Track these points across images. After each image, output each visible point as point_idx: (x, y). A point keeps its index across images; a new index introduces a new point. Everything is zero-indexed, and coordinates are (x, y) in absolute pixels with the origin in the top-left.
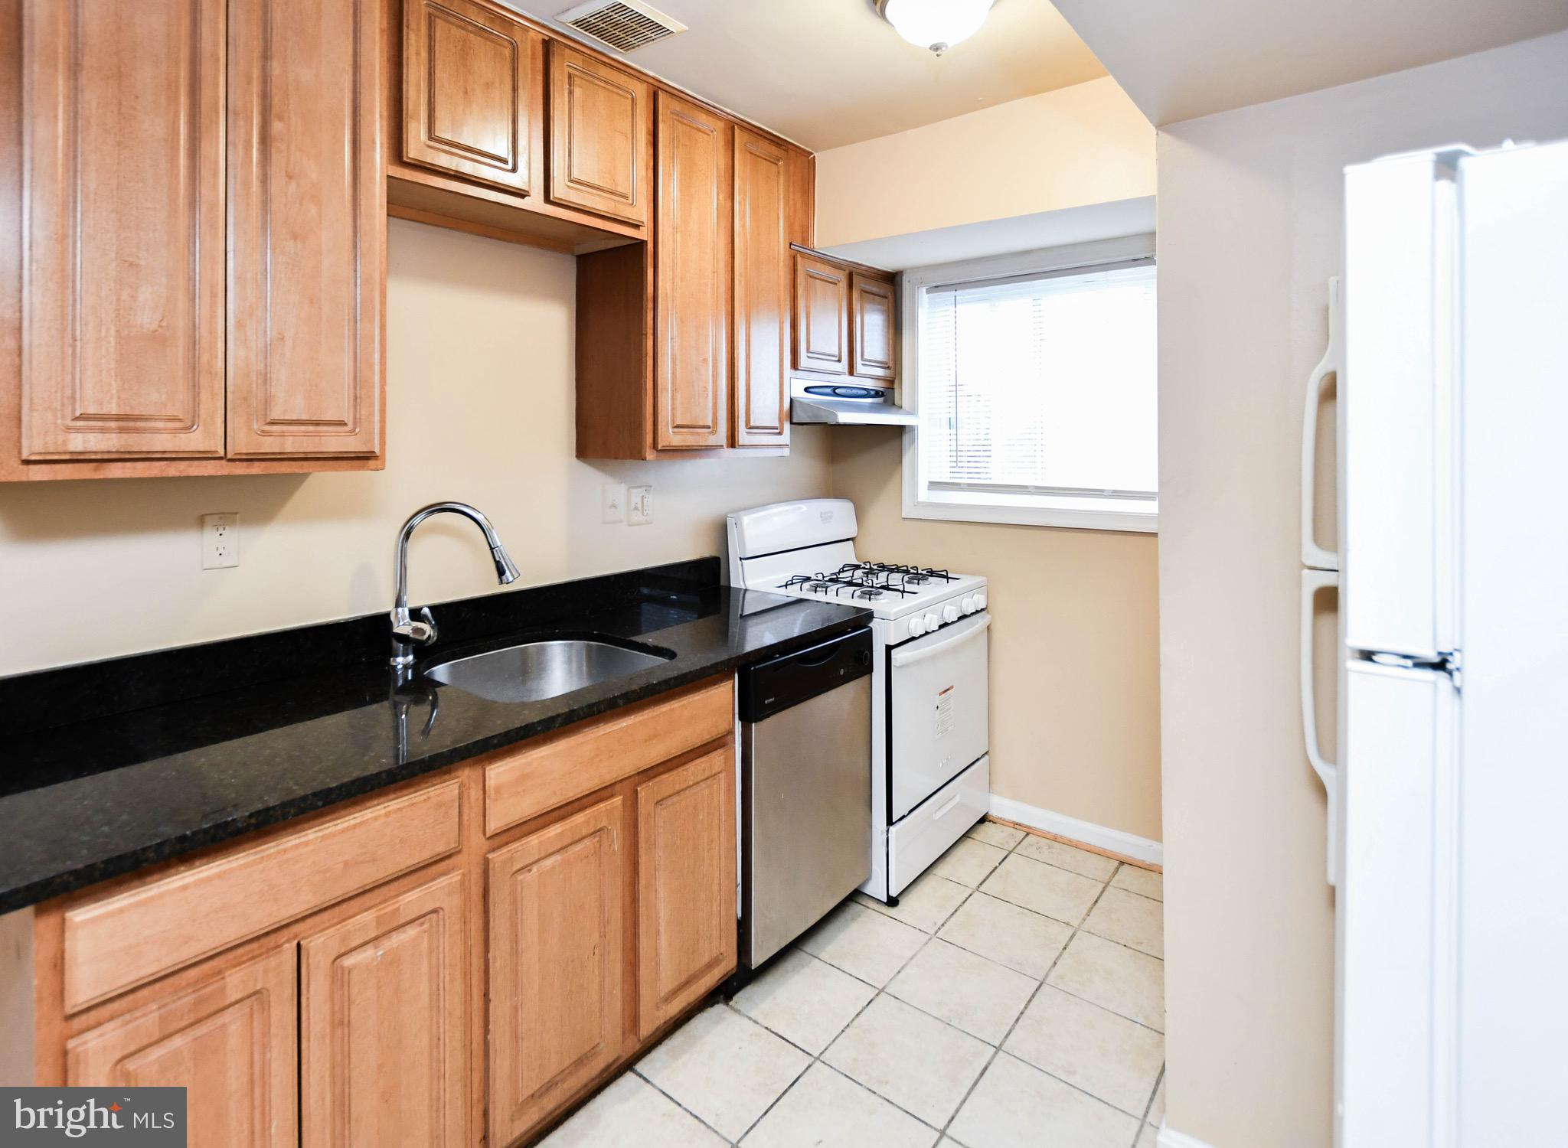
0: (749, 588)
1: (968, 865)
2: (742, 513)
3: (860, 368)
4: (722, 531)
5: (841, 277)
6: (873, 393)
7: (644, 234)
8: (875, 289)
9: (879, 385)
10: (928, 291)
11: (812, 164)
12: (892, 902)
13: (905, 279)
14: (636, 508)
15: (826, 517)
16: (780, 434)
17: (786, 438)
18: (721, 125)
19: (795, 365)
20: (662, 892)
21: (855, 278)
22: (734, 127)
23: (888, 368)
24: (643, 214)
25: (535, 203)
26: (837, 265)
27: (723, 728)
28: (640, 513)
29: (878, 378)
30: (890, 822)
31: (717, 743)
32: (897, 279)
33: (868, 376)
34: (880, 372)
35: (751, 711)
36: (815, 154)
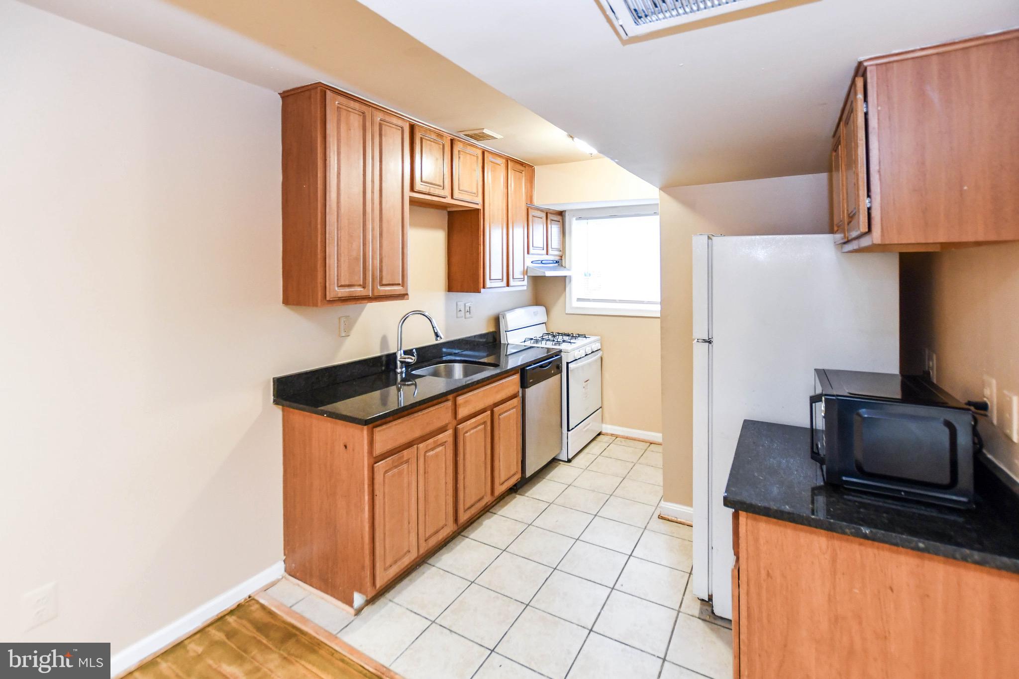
0: (509, 343)
1: (595, 448)
2: (506, 312)
3: (550, 252)
4: (497, 320)
5: (544, 215)
6: (555, 262)
7: (480, 207)
8: (555, 219)
9: (557, 258)
10: (576, 220)
11: (533, 171)
12: (569, 461)
13: (567, 214)
14: (468, 312)
15: (535, 314)
16: (523, 281)
17: (525, 283)
18: (504, 161)
19: (528, 253)
20: (502, 448)
21: (549, 215)
22: (508, 160)
23: (560, 251)
24: (480, 200)
25: (449, 200)
26: (542, 211)
27: (517, 390)
28: (468, 313)
29: (556, 255)
30: (568, 430)
31: (514, 396)
32: (563, 213)
33: (554, 255)
34: (557, 253)
35: (524, 385)
36: (535, 167)
